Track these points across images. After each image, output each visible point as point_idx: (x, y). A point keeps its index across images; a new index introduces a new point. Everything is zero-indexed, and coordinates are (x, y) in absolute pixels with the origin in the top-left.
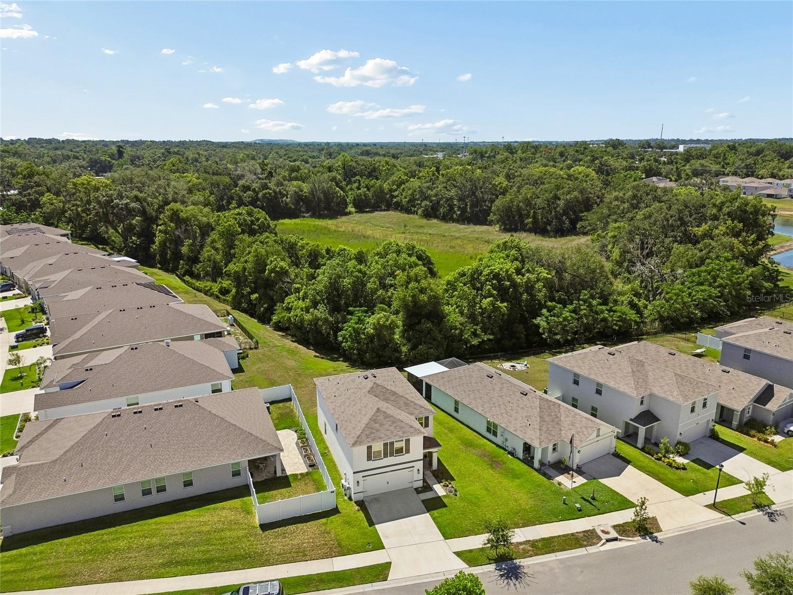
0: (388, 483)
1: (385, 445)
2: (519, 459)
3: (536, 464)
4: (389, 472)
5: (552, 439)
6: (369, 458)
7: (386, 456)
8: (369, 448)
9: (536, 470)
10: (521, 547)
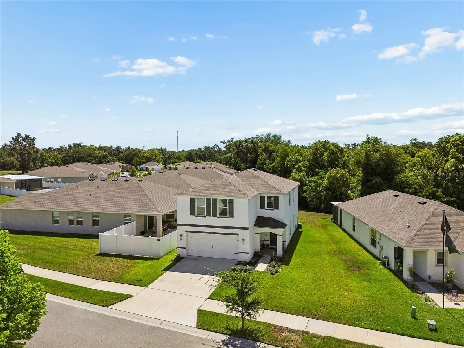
0: (213, 247)
1: (208, 200)
2: (390, 269)
3: (406, 275)
4: (212, 233)
5: (435, 243)
6: (192, 213)
7: (208, 215)
8: (192, 201)
9: (405, 282)
10: (287, 334)
